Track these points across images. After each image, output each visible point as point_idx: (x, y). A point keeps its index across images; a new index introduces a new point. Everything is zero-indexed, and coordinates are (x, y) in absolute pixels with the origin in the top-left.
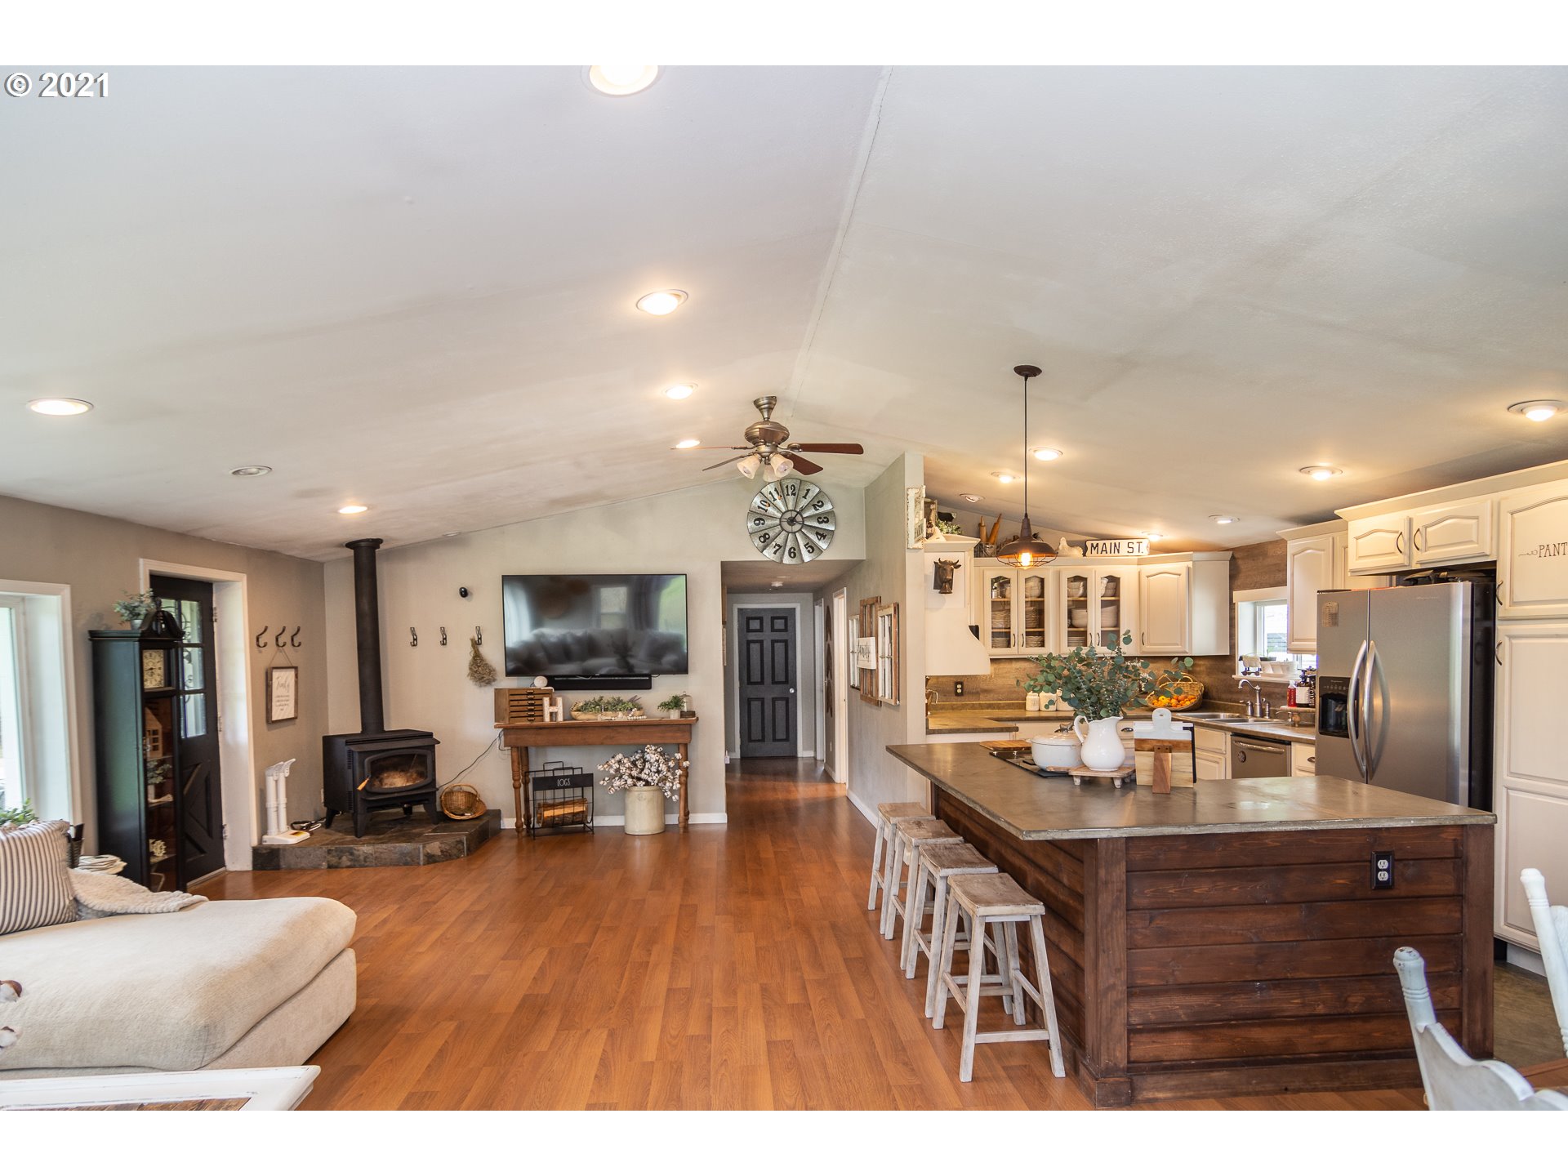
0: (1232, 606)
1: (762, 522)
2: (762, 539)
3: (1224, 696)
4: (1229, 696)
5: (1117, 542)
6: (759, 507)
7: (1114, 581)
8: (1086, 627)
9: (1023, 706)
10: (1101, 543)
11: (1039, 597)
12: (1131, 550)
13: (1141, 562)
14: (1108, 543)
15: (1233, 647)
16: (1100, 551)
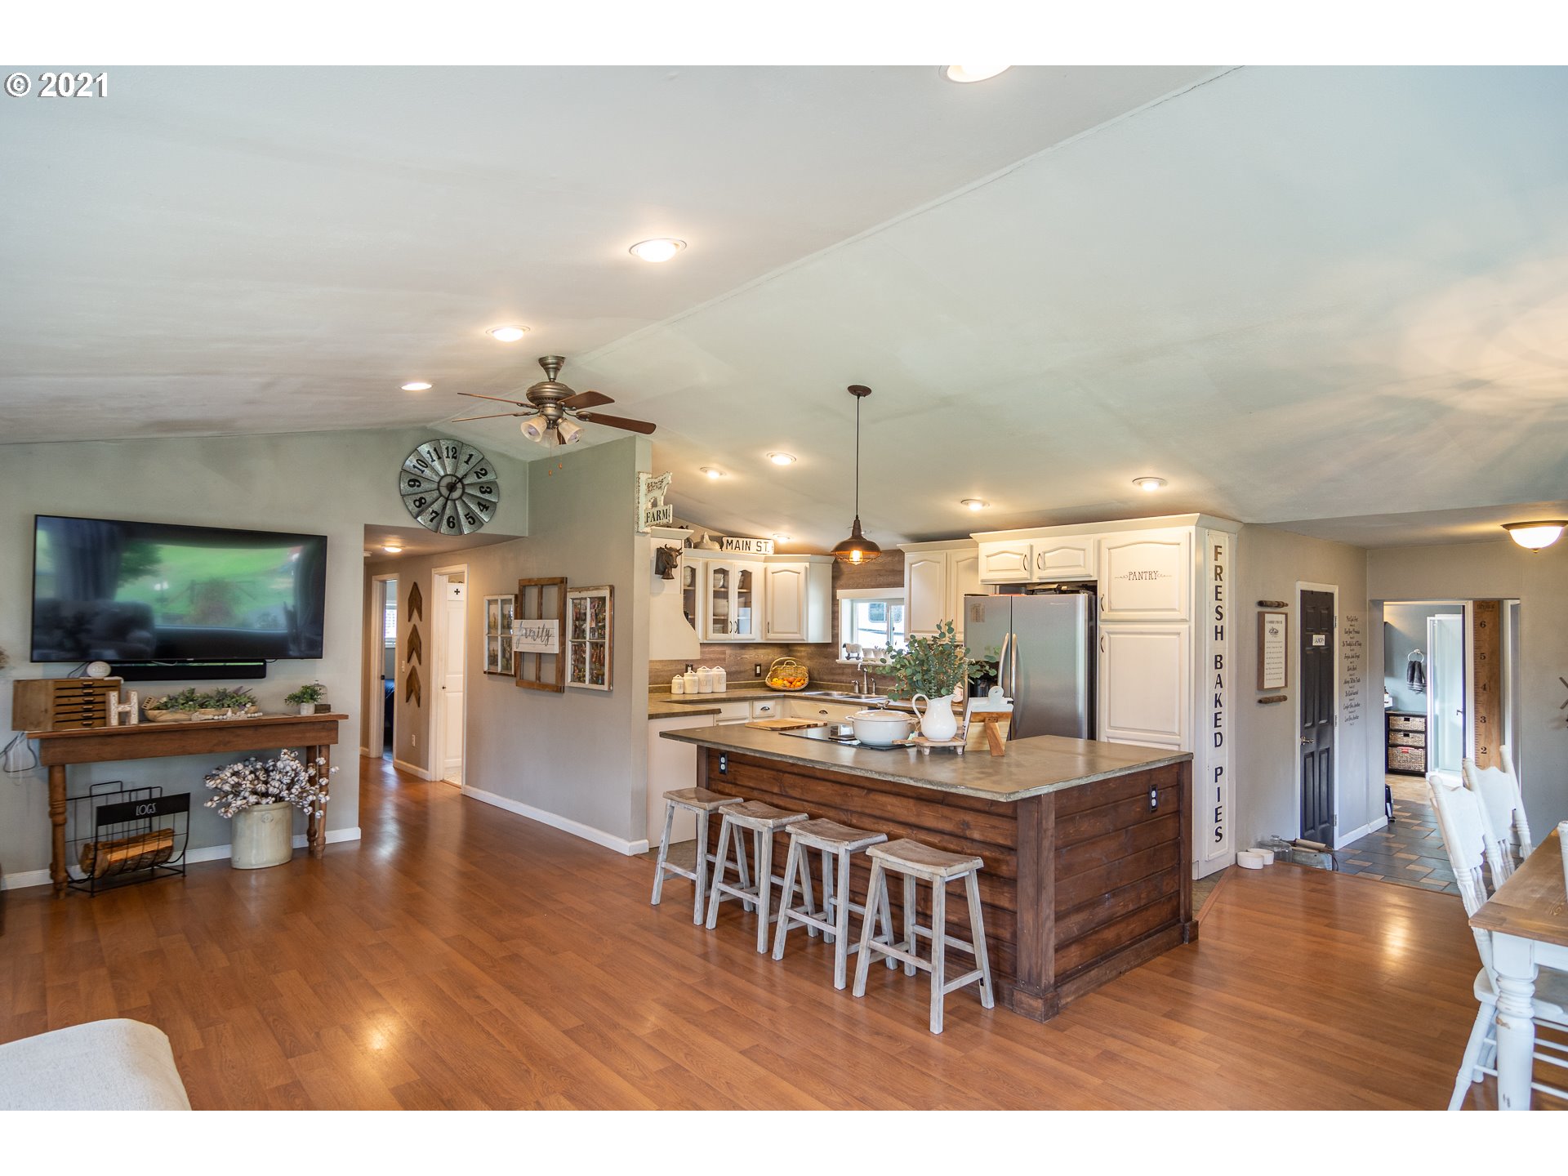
0: (835, 602)
1: (417, 484)
2: (417, 503)
3: (825, 677)
4: (831, 677)
5: (748, 540)
6: (414, 467)
7: (746, 576)
8: (727, 615)
9: (669, 690)
10: (735, 540)
11: (689, 586)
12: (759, 549)
13: (767, 559)
14: (741, 540)
15: (835, 635)
16: (734, 548)
